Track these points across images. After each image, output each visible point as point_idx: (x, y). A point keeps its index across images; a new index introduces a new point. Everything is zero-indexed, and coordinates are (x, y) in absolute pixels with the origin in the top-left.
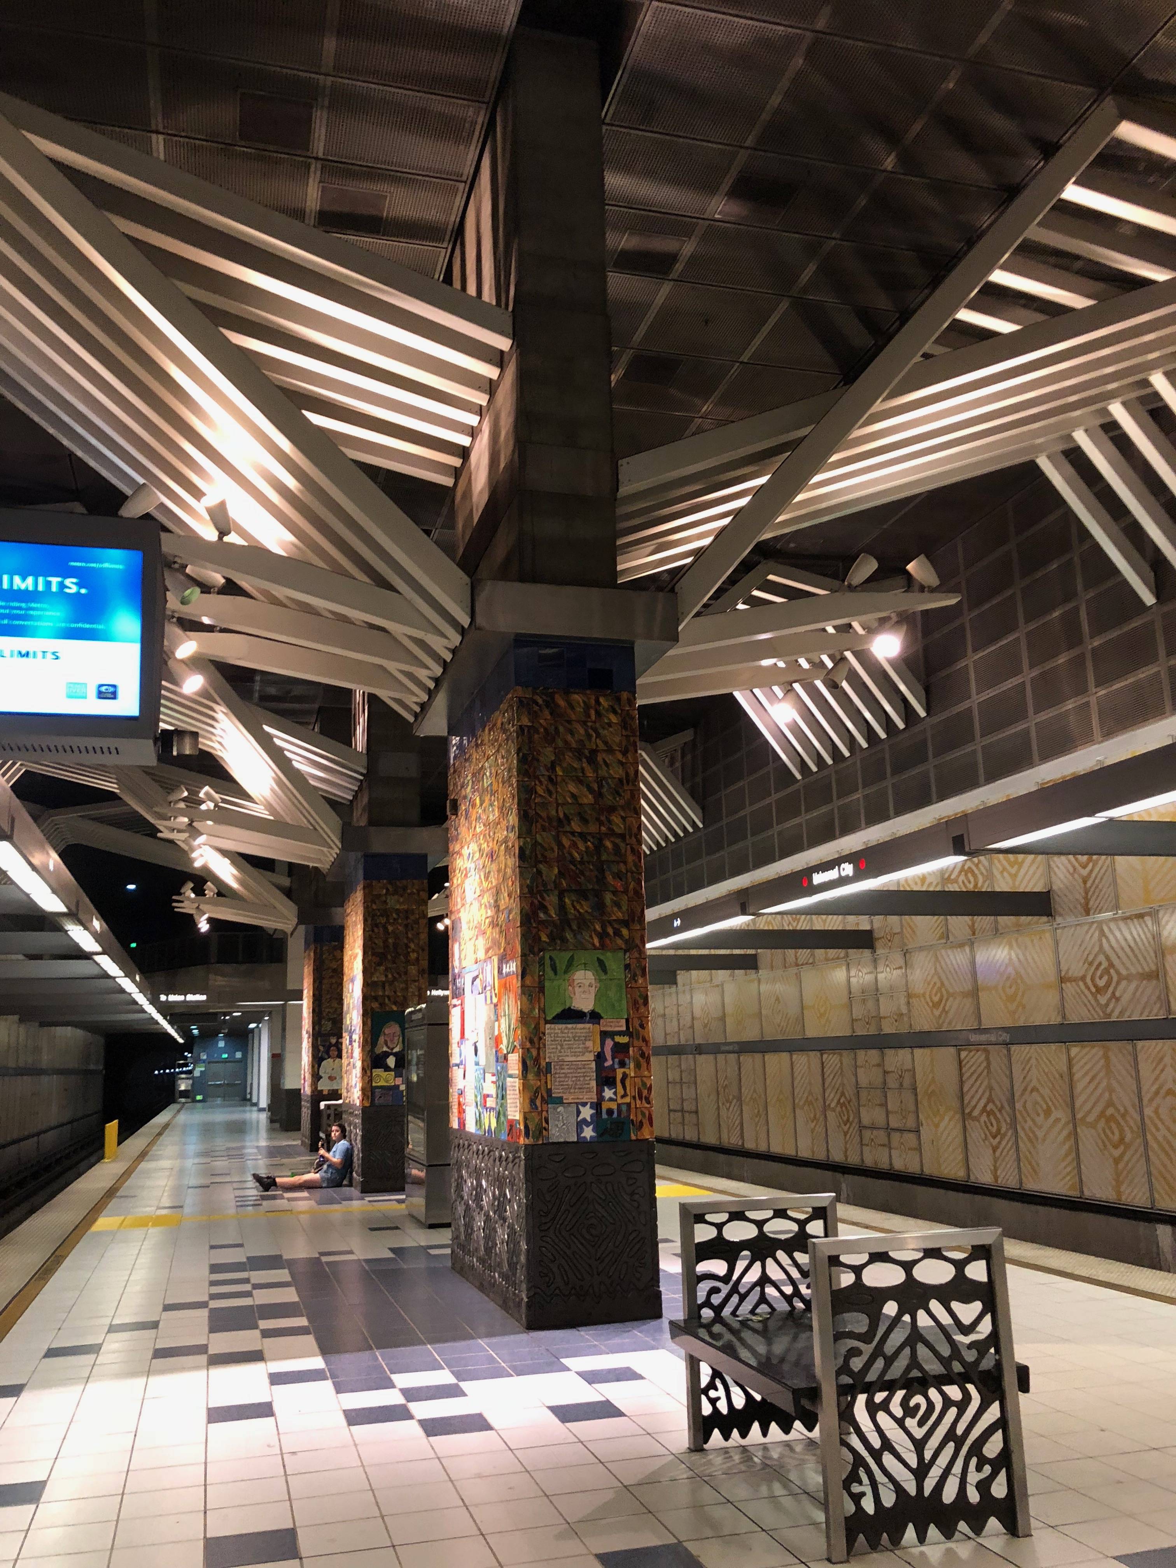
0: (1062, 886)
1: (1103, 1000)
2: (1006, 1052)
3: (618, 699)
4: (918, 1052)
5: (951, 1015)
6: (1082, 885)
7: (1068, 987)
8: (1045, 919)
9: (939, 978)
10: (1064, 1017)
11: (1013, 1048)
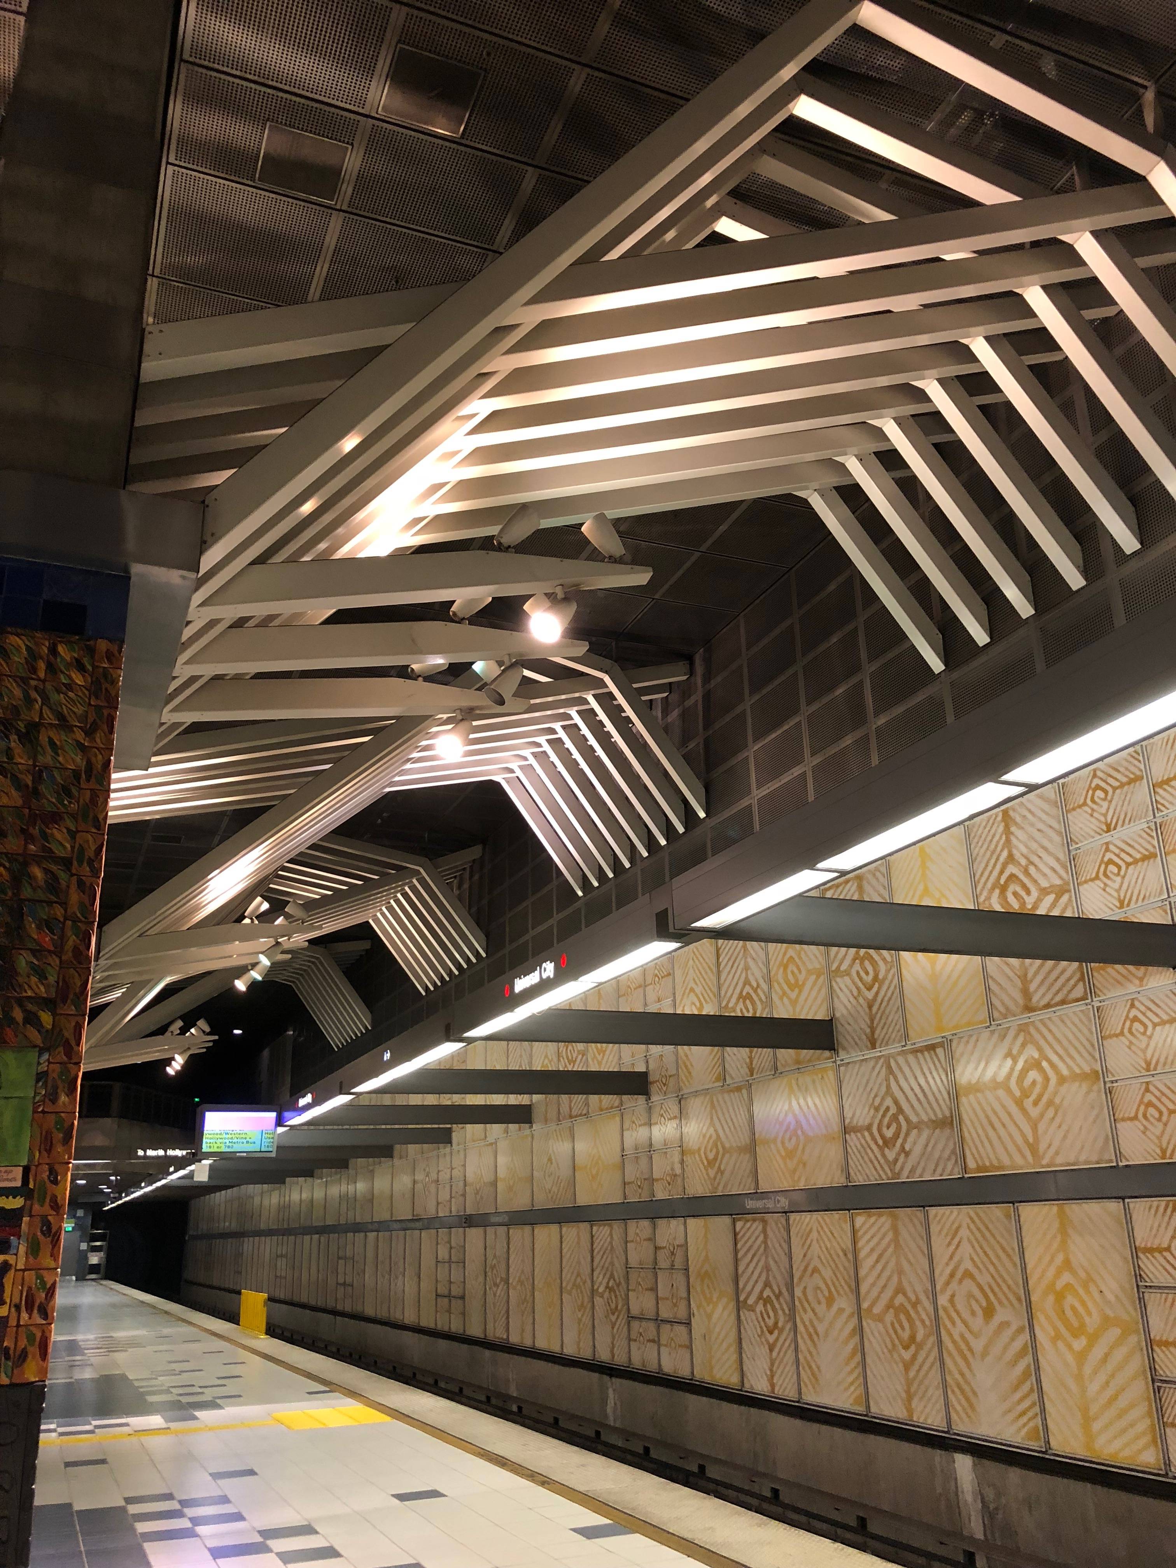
0: (845, 1012)
1: (891, 1155)
2: (784, 1222)
3: (91, 651)
4: (691, 1222)
5: (727, 1174)
6: (867, 1010)
7: (852, 1138)
8: (827, 1053)
9: (716, 1131)
10: (848, 1177)
11: (792, 1216)
